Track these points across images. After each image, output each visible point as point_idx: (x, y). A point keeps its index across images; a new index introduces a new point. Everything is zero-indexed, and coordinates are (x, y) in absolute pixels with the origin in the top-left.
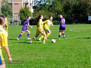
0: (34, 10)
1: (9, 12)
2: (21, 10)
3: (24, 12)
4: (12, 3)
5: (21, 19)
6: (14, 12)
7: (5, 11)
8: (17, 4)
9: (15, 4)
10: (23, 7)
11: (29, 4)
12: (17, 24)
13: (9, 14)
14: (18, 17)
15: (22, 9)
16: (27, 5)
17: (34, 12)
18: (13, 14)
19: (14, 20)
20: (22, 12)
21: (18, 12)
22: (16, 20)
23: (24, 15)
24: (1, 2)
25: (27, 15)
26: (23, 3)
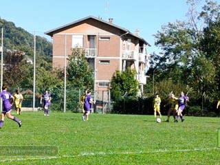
0: (148, 79)
1: (85, 80)
2: (114, 77)
3: (121, 81)
5: (113, 98)
6: (96, 81)
7: (78, 76)
8: (108, 61)
9: (102, 61)
10: (121, 69)
11: (136, 63)
12: (102, 109)
13: (85, 85)
14: (106, 93)
15: (117, 75)
16: (131, 64)
17: (147, 82)
18: (95, 86)
19: (97, 101)
20: (117, 82)
21: (109, 81)
22: (101, 100)
23: (122, 89)
24: (69, 56)
25: (129, 89)
26: (123, 61)
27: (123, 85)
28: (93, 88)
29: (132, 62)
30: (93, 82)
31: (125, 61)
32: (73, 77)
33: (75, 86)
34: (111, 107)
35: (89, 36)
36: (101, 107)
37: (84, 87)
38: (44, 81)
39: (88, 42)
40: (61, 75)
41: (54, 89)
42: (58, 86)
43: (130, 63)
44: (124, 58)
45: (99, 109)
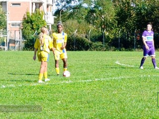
0: (55, 19)
2: (25, 18)
3: (31, 22)
4: (6, 2)
5: (24, 37)
6: (8, 22)
8: (19, 4)
9: (13, 4)
10: (30, 12)
11: (45, 5)
12: (15, 47)
14: (17, 33)
15: (28, 16)
16: (40, 7)
17: (55, 22)
18: (8, 26)
20: (28, 22)
21: (20, 22)
22: (14, 39)
23: (32, 28)
25: (38, 29)
26: (32, 3)
27: (32, 25)
28: (6, 28)
29: (40, 4)
30: (5, 23)
31: (34, 4)
34: (23, 45)
36: (13, 45)
43: (38, 5)
44: (33, 1)
45: (12, 47)
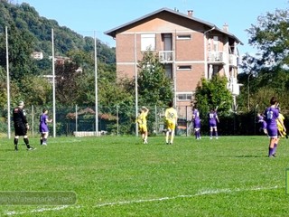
0: (241, 88)
1: (162, 92)
2: (199, 88)
3: (209, 92)
4: (171, 65)
6: (176, 94)
7: (151, 88)
8: (189, 67)
9: (181, 67)
10: (206, 77)
11: (226, 68)
12: (186, 130)
13: (161, 99)
14: (189, 109)
15: (203, 84)
16: (219, 70)
17: (241, 93)
18: (176, 100)
19: (179, 120)
20: (203, 93)
21: (192, 93)
22: (184, 118)
23: (210, 102)
24: (139, 61)
25: (218, 103)
26: (209, 65)
27: (210, 97)
29: (218, 67)
30: (171, 95)
31: (211, 66)
32: (146, 90)
33: (149, 101)
35: (163, 35)
36: (184, 128)
37: (160, 102)
38: (108, 96)
39: (162, 43)
40: (130, 87)
41: (121, 105)
42: (126, 102)
44: (210, 62)
45: (182, 130)
